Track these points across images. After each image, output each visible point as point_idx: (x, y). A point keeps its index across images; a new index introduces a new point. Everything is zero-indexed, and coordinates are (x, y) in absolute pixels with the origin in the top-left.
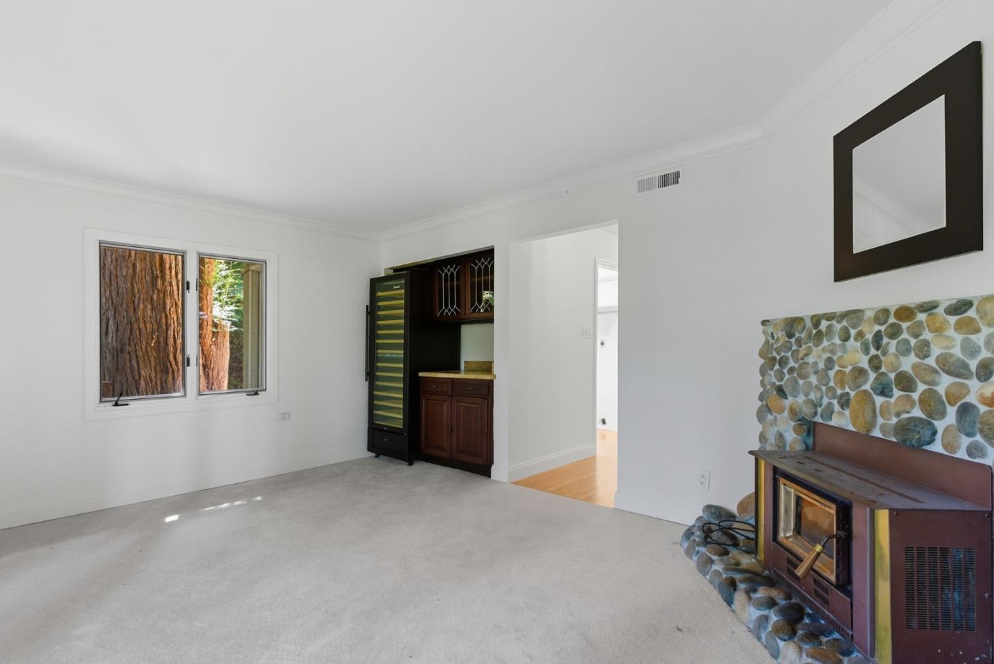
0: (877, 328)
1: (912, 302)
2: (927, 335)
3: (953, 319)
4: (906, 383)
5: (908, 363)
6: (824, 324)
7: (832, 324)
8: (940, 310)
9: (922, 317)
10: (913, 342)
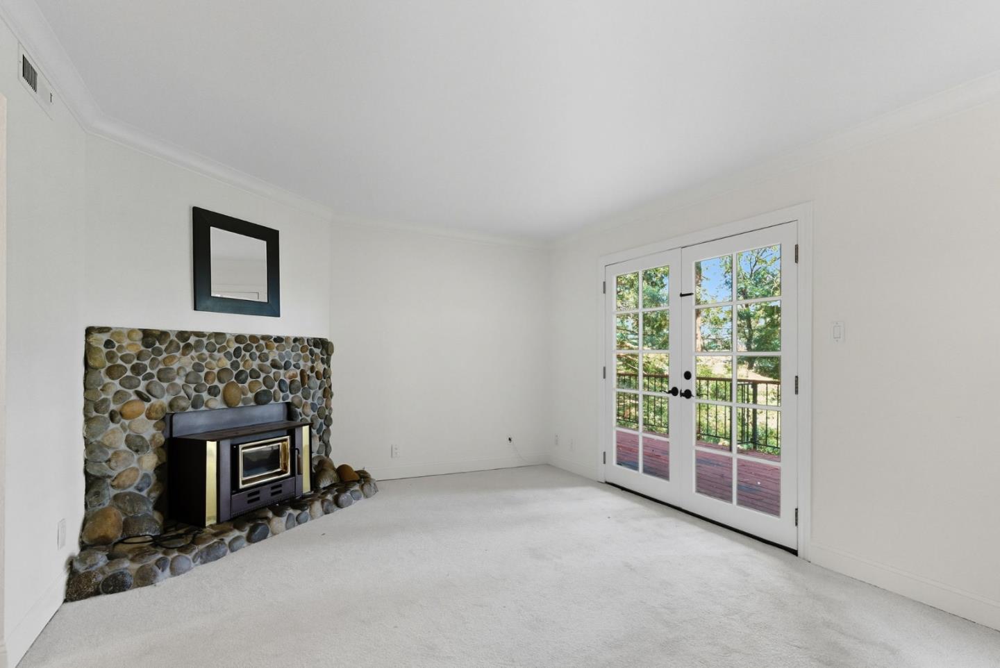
0: (237, 345)
1: (259, 334)
2: (265, 351)
3: (276, 344)
4: (254, 374)
5: (255, 364)
6: (192, 340)
7: (202, 340)
8: (272, 340)
9: (262, 342)
10: (258, 354)
